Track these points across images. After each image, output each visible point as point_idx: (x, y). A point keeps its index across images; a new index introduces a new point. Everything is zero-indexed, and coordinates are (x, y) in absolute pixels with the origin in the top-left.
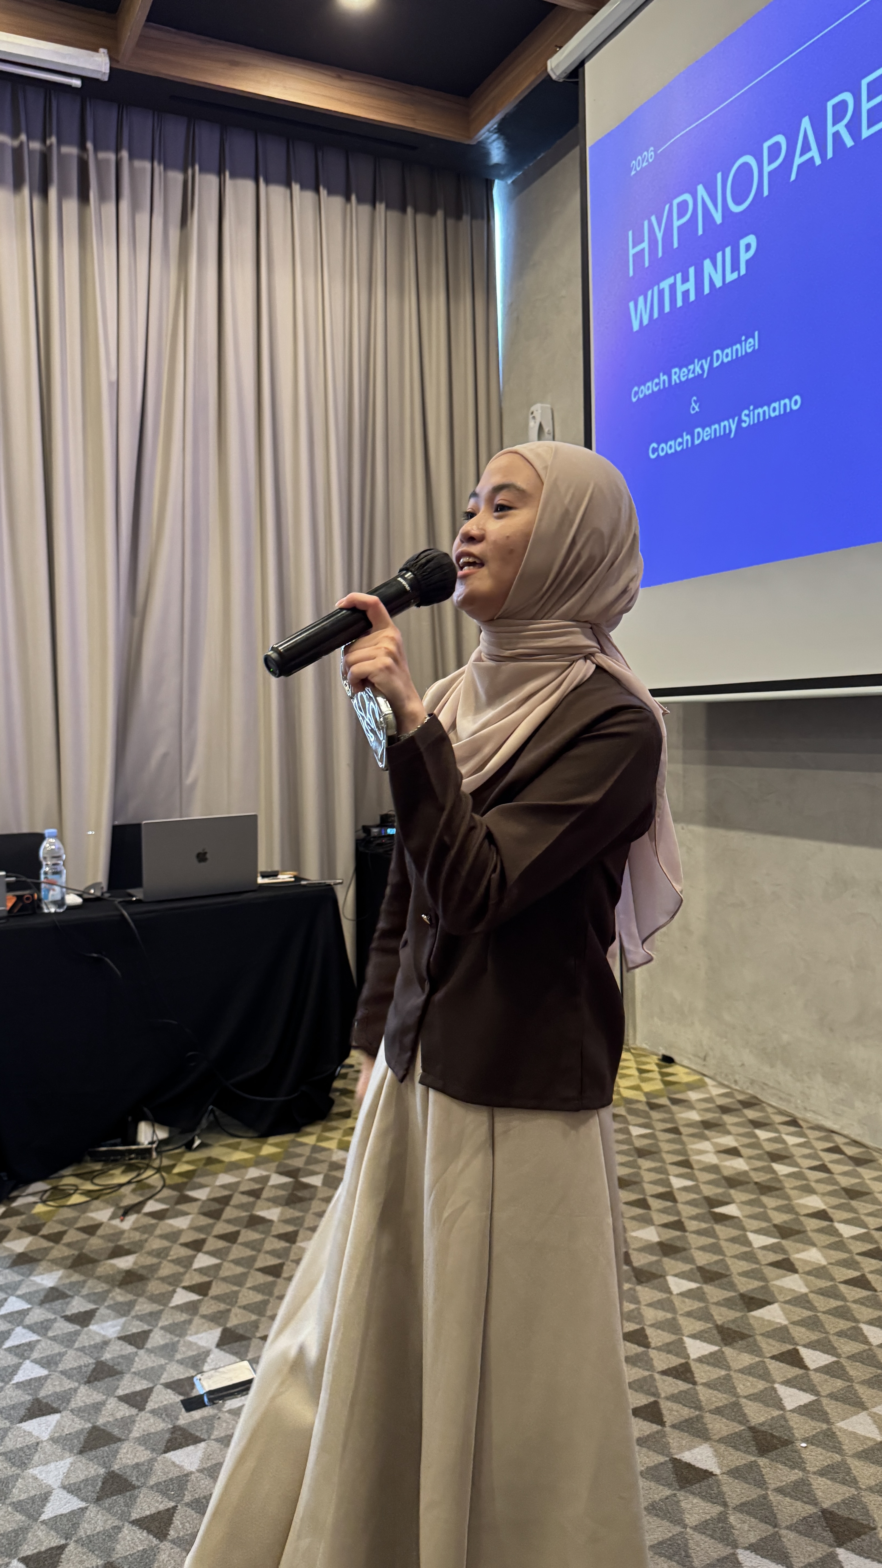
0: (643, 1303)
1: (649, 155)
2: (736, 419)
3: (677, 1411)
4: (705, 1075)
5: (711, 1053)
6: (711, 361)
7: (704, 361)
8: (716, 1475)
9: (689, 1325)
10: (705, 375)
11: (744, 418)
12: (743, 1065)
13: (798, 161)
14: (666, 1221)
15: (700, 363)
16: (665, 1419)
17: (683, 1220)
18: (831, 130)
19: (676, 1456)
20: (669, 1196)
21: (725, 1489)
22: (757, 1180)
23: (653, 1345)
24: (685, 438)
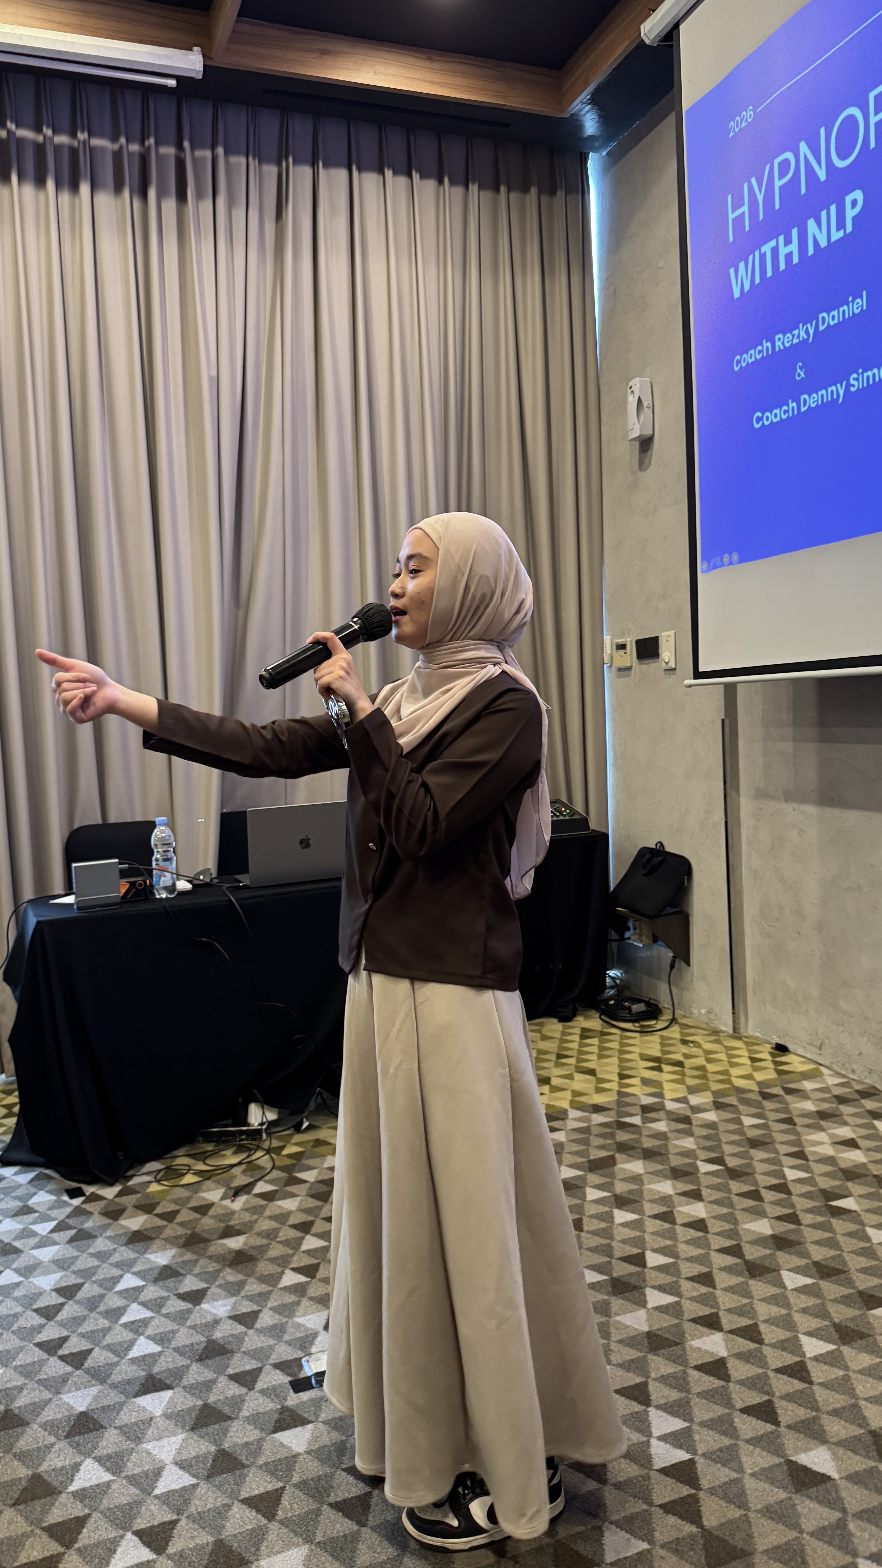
0: (757, 1297)
1: (749, 114)
2: (844, 383)
3: (793, 1411)
4: (821, 1065)
5: (827, 1042)
6: (817, 325)
7: (809, 325)
8: (834, 1480)
9: (805, 1322)
10: (811, 340)
11: (852, 382)
12: (861, 1054)
14: (779, 1214)
15: (805, 327)
16: (780, 1419)
17: (798, 1213)
19: (793, 1459)
20: (782, 1188)
21: (844, 1494)
22: (875, 1173)
23: (767, 1341)
24: (791, 406)
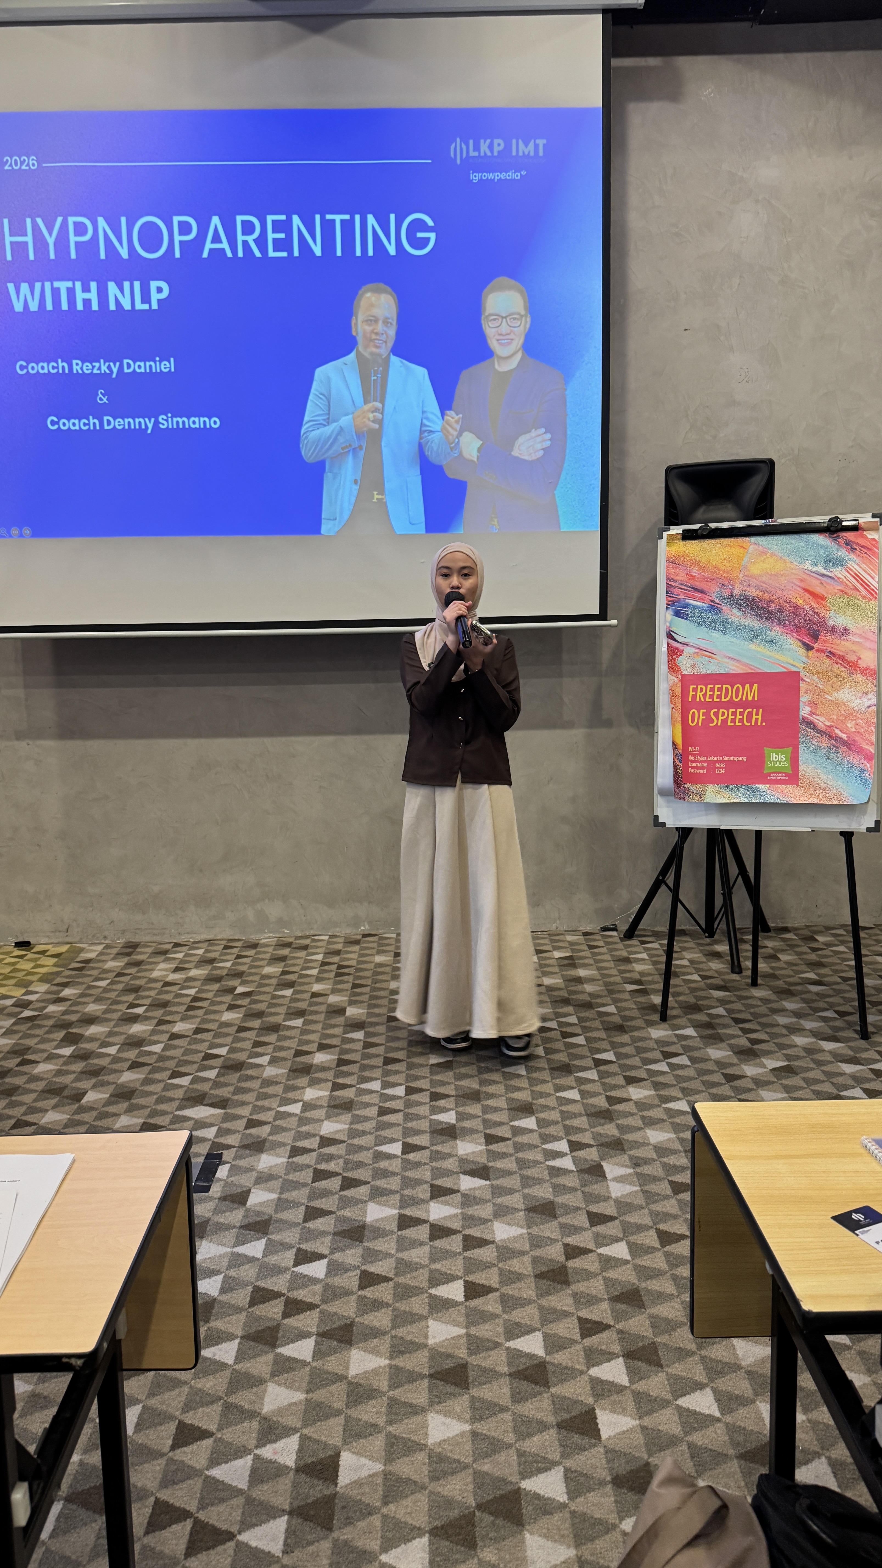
1: (32, 162)
2: (153, 420)
4: (69, 943)
5: (74, 924)
6: (121, 367)
7: (112, 364)
10: (114, 376)
11: (160, 420)
13: (209, 245)
15: (107, 364)
18: (240, 238)
24: (92, 421)
